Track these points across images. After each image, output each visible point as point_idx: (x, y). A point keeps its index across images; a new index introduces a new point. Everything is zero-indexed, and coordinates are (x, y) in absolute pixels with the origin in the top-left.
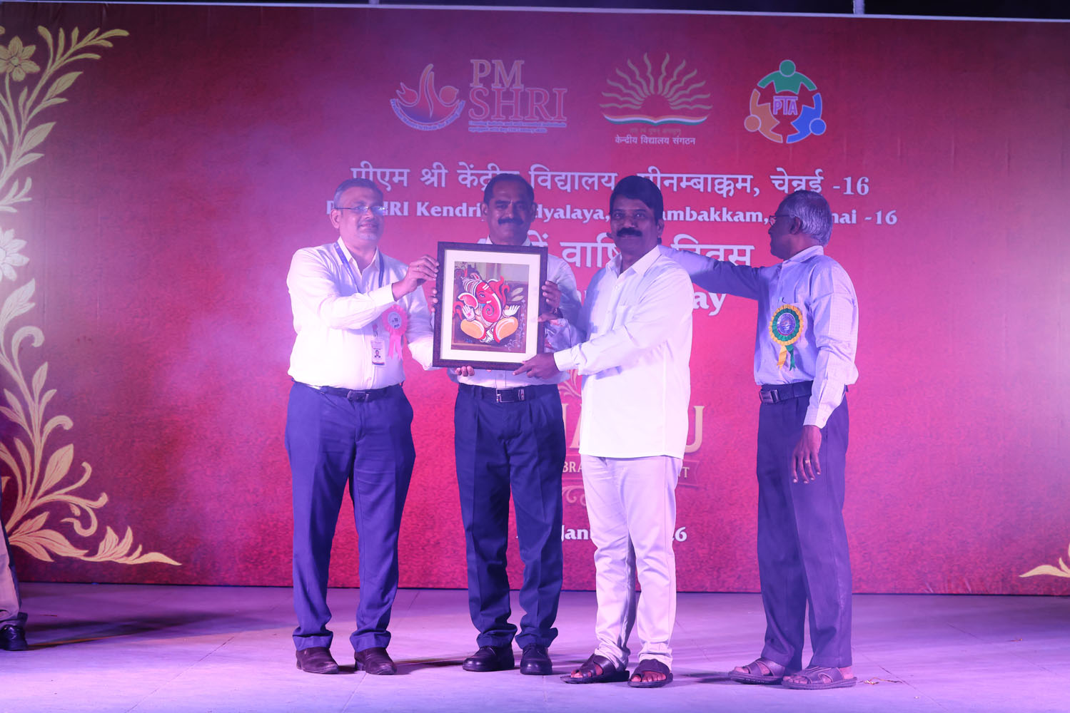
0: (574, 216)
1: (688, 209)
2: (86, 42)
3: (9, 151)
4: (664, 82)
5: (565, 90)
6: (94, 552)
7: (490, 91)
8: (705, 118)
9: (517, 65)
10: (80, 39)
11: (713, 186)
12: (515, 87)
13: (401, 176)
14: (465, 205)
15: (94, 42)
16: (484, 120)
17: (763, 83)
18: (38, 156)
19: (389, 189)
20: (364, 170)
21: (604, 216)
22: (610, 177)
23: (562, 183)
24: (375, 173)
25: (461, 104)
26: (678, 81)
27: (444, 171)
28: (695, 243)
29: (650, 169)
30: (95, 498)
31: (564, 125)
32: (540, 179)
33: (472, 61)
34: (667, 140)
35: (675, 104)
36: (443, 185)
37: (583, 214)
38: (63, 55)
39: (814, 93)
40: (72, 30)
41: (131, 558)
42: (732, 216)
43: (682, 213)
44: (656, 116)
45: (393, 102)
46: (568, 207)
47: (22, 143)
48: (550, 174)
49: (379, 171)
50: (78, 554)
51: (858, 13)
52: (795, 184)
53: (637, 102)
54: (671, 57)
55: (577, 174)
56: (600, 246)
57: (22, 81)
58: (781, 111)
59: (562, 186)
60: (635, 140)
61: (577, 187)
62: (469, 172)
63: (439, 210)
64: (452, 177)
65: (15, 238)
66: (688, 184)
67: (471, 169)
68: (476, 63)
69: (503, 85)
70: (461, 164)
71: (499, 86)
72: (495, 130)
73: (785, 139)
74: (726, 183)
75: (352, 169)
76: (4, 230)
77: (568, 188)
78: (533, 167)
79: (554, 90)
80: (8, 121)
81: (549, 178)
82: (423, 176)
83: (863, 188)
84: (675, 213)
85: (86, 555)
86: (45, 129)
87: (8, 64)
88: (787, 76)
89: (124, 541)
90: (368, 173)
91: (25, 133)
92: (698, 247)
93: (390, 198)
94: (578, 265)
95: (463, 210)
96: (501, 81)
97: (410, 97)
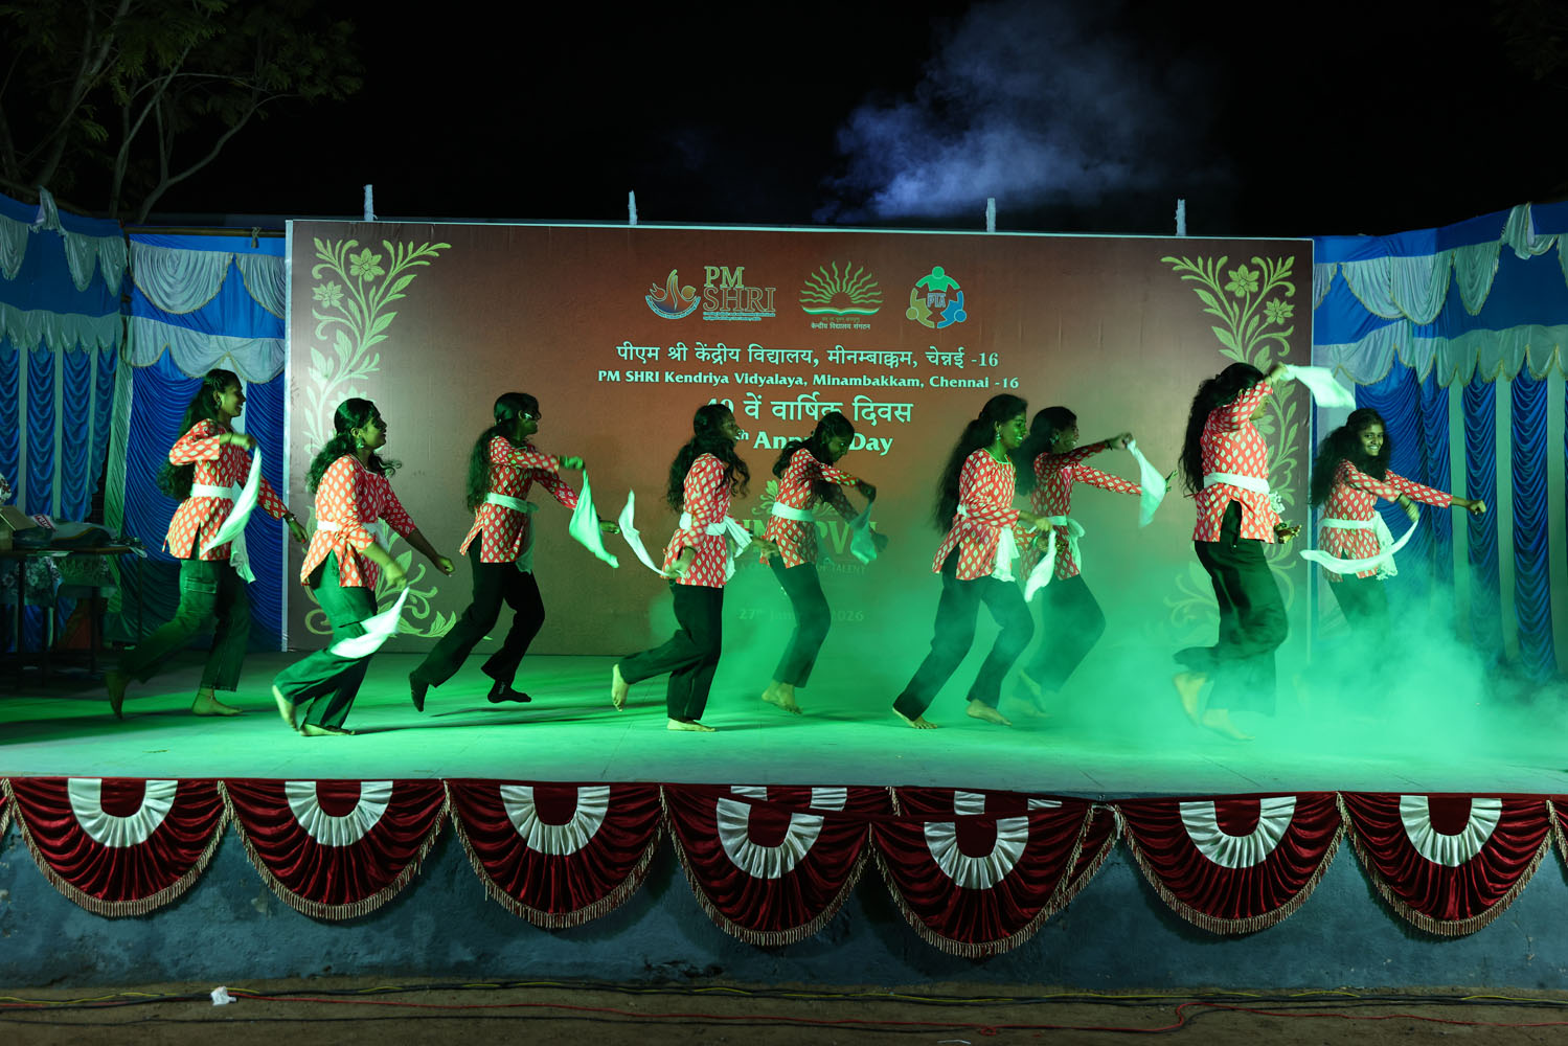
0: (781, 382)
1: (865, 377)
2: (419, 253)
3: (362, 334)
4: (847, 284)
5: (775, 289)
6: (427, 630)
7: (719, 289)
8: (876, 311)
9: (739, 271)
10: (414, 251)
11: (883, 360)
12: (737, 286)
13: (654, 352)
14: (700, 374)
15: (425, 253)
16: (714, 311)
17: (920, 284)
18: (385, 337)
19: (645, 362)
20: (626, 349)
21: (803, 382)
22: (807, 354)
23: (773, 358)
24: (634, 351)
25: (697, 300)
26: (858, 282)
27: (685, 349)
28: (868, 402)
29: (837, 347)
30: (428, 591)
31: (773, 315)
32: (755, 355)
33: (706, 268)
34: (849, 326)
35: (856, 299)
36: (685, 359)
37: (787, 381)
38: (403, 260)
39: (957, 291)
40: (409, 243)
42: (897, 382)
43: (860, 380)
44: (841, 308)
45: (647, 298)
46: (777, 376)
47: (372, 327)
48: (763, 351)
49: (637, 349)
50: (415, 632)
51: (991, 231)
52: (943, 358)
53: (827, 297)
54: (852, 265)
55: (783, 351)
56: (800, 404)
57: (371, 282)
58: (934, 304)
59: (772, 360)
60: (826, 326)
61: (783, 361)
62: (703, 349)
63: (682, 377)
64: (691, 353)
66: (865, 358)
67: (705, 347)
68: (708, 269)
69: (728, 286)
70: (698, 343)
71: (726, 286)
72: (723, 319)
73: (936, 324)
74: (893, 357)
75: (617, 348)
77: (776, 361)
78: (751, 346)
79: (766, 289)
80: (361, 312)
81: (762, 354)
82: (670, 353)
83: (994, 361)
84: (855, 380)
85: (421, 633)
86: (389, 317)
87: (361, 269)
88: (938, 279)
90: (629, 350)
91: (374, 320)
92: (872, 405)
93: (645, 368)
94: (784, 418)
95: (699, 378)
96: (727, 283)
97: (660, 294)
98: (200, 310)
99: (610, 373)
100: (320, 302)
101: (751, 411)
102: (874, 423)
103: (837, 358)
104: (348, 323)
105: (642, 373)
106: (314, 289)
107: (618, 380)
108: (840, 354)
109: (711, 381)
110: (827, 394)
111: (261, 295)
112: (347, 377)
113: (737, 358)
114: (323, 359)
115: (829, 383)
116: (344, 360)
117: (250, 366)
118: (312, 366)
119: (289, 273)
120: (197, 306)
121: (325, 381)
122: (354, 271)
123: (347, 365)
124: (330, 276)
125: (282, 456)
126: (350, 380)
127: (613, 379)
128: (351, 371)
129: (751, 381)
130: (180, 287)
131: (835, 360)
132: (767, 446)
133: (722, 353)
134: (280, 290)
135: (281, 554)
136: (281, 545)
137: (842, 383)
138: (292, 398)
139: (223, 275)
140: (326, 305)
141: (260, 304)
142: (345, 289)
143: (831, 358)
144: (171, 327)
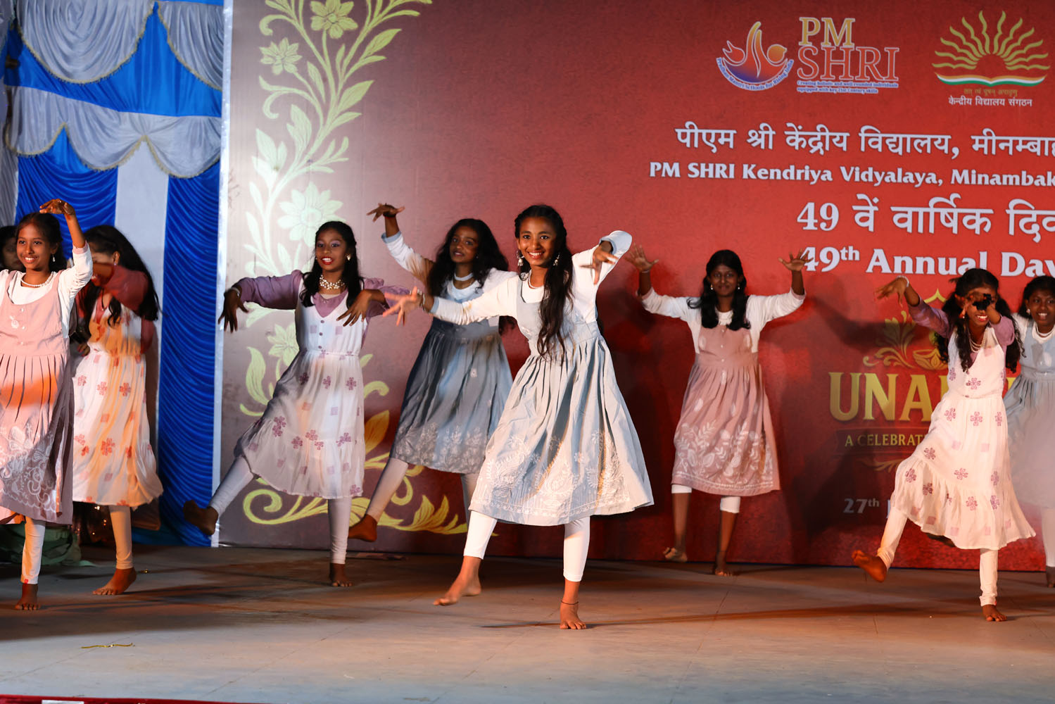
0: (905, 180)
1: (1024, 173)
3: (326, 111)
4: (1000, 42)
5: (898, 49)
6: (408, 522)
7: (820, 49)
8: (1040, 80)
9: (848, 23)
11: (1050, 149)
12: (845, 45)
13: (727, 137)
14: (792, 167)
16: (812, 80)
18: (356, 115)
19: (714, 151)
21: (937, 180)
22: (943, 140)
23: (894, 146)
24: (700, 135)
25: (789, 63)
26: (1015, 40)
27: (771, 133)
28: (1030, 209)
29: (985, 131)
31: (896, 85)
32: (870, 142)
33: (801, 19)
34: (1002, 102)
35: (1011, 63)
36: (771, 147)
37: (915, 178)
38: (381, 12)
41: (447, 528)
43: (1017, 177)
44: (991, 76)
45: (719, 61)
46: (900, 171)
47: (339, 102)
48: (881, 136)
49: (704, 132)
50: (393, 523)
53: (971, 61)
54: (1007, 15)
55: (909, 137)
56: (932, 211)
57: (339, 39)
59: (893, 148)
60: (969, 101)
61: (908, 150)
62: (797, 133)
63: (766, 172)
64: (780, 138)
65: (331, 199)
66: (1025, 147)
67: (799, 130)
68: (805, 21)
69: (833, 44)
70: (789, 125)
71: (829, 45)
72: (824, 90)
75: (677, 130)
76: (320, 190)
77: (900, 150)
78: (863, 129)
79: (886, 49)
80: (325, 80)
81: (880, 141)
82: (750, 138)
84: (1011, 177)
85: (401, 525)
86: (364, 87)
87: (325, 21)
89: (440, 510)
90: (692, 134)
91: (342, 91)
92: (1035, 213)
93: (715, 159)
94: (910, 230)
95: (791, 173)
96: (831, 40)
97: (737, 56)
98: (109, 78)
99: (666, 165)
100: (269, 67)
101: (864, 219)
102: (1037, 239)
103: (985, 146)
104: (306, 95)
105: (711, 166)
106: (264, 50)
107: (678, 175)
108: (990, 141)
109: (807, 178)
110: (971, 196)
111: (192, 60)
112: (305, 170)
113: (844, 145)
114: (273, 144)
115: (974, 182)
116: (301, 147)
117: (172, 153)
118: (257, 154)
119: (229, 27)
120: (104, 73)
121: (275, 174)
122: (316, 24)
123: (305, 153)
124: (283, 31)
125: (215, 278)
126: (308, 173)
127: (670, 174)
128: (310, 162)
129: (864, 179)
130: (82, 48)
131: (983, 149)
132: (886, 269)
133: (823, 138)
134: (216, 51)
135: (211, 413)
136: (212, 400)
137: (992, 182)
138: (230, 198)
139: (140, 30)
140: (277, 70)
141: (188, 71)
142: (304, 49)
143: (976, 147)
144: (71, 102)
